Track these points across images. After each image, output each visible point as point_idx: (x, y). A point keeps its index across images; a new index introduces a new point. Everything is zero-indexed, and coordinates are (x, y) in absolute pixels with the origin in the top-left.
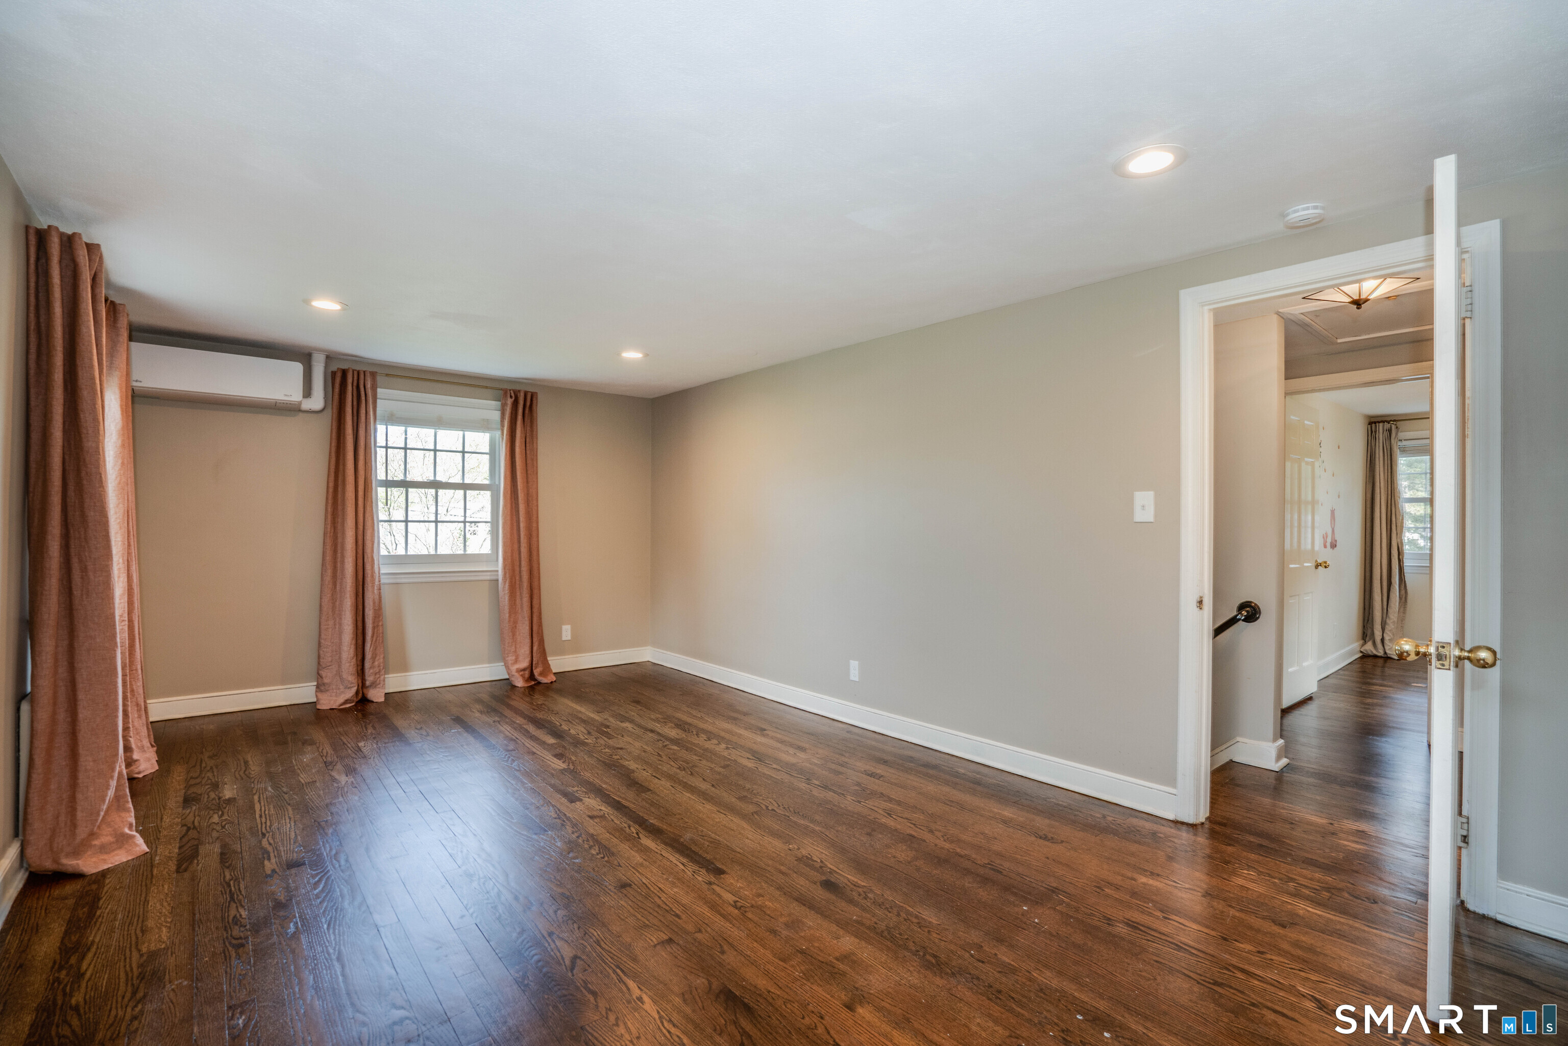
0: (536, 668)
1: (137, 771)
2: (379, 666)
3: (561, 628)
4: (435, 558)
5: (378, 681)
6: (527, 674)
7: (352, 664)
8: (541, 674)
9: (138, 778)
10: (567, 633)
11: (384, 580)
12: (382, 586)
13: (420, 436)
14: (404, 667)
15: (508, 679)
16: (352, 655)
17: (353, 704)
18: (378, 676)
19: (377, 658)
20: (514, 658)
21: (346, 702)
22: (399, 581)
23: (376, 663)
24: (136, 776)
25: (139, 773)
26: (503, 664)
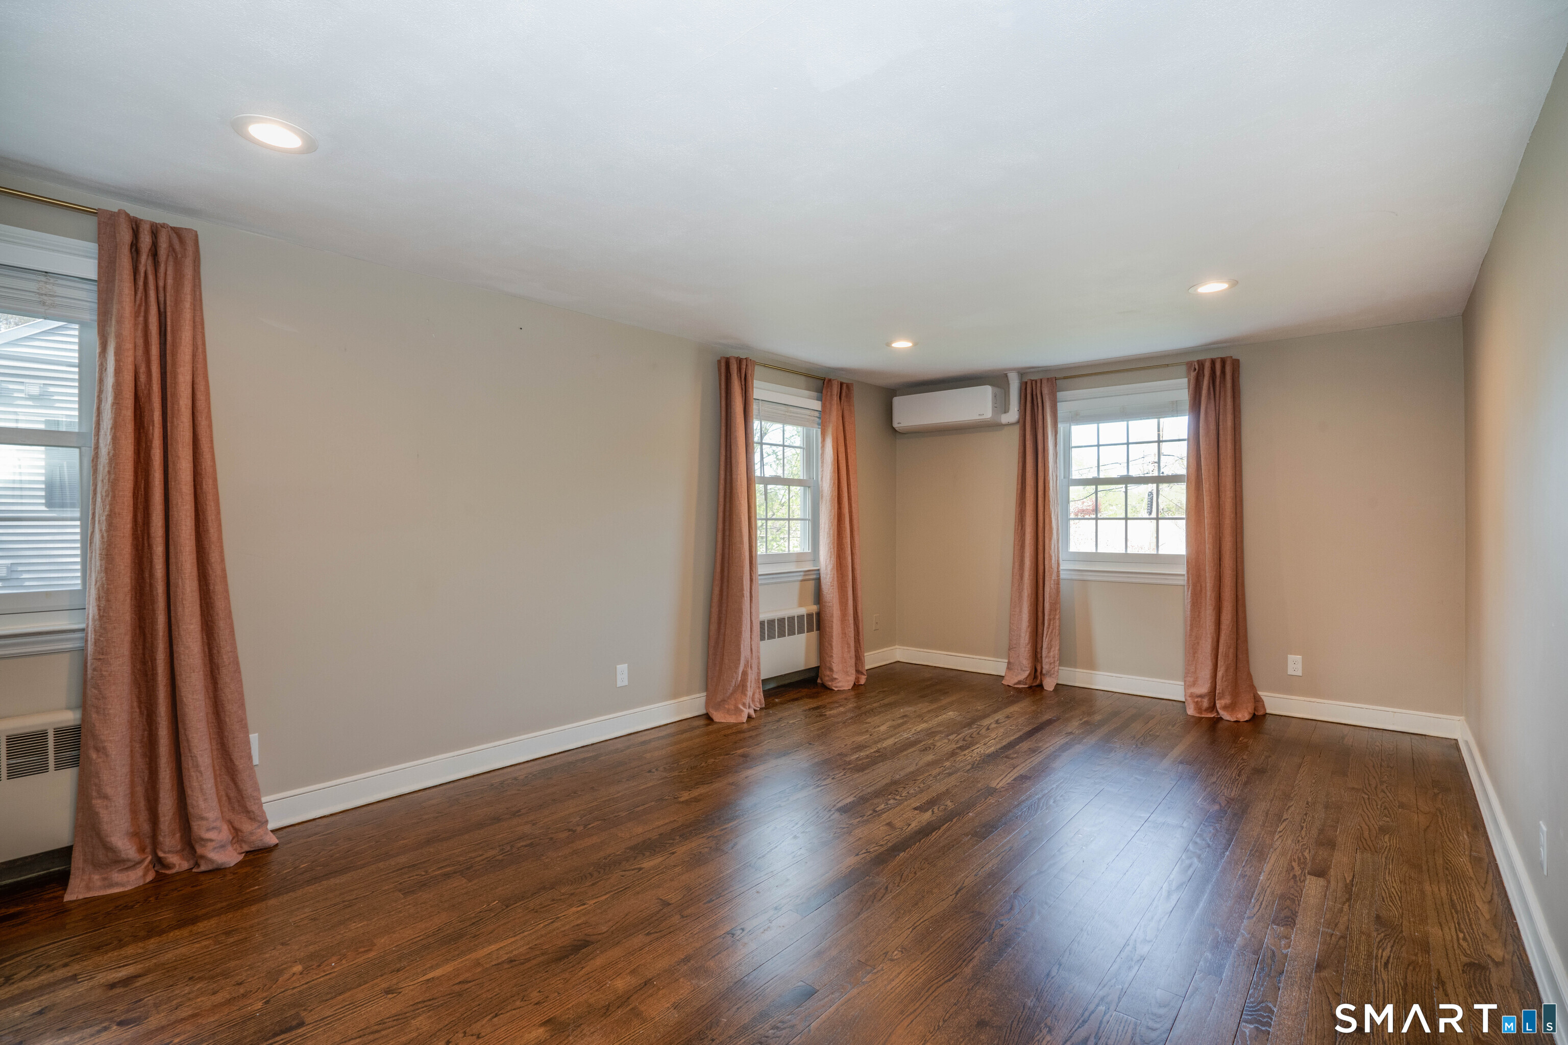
0: (1220, 699)
1: (835, 685)
2: (1054, 657)
3: (1287, 658)
4: (1126, 558)
5: (1052, 672)
6: (1205, 703)
7: (1027, 649)
8: (1225, 708)
9: (834, 690)
10: (1295, 665)
11: (1063, 575)
12: (1061, 581)
13: (1113, 430)
14: (1091, 665)
15: (1184, 702)
16: (1027, 642)
17: (1027, 686)
18: (1052, 666)
19: (1052, 649)
20: (1192, 679)
21: (1019, 683)
22: (1085, 578)
23: (1052, 654)
24: (834, 688)
25: (836, 687)
26: (1183, 683)
